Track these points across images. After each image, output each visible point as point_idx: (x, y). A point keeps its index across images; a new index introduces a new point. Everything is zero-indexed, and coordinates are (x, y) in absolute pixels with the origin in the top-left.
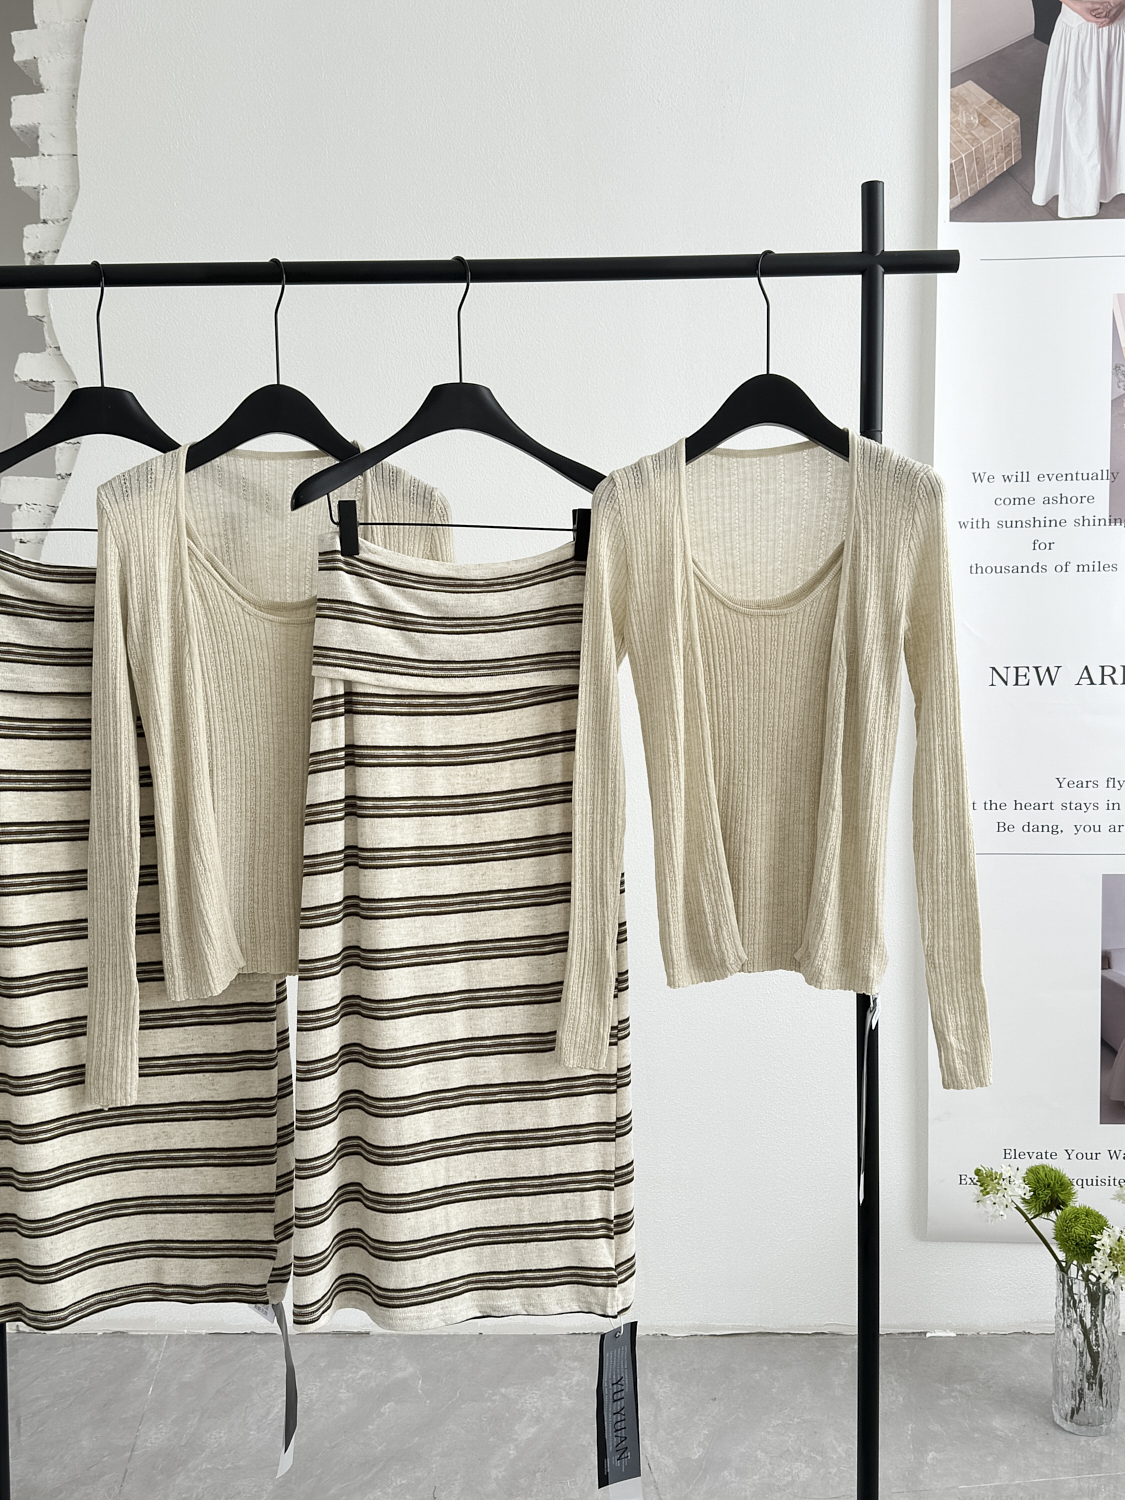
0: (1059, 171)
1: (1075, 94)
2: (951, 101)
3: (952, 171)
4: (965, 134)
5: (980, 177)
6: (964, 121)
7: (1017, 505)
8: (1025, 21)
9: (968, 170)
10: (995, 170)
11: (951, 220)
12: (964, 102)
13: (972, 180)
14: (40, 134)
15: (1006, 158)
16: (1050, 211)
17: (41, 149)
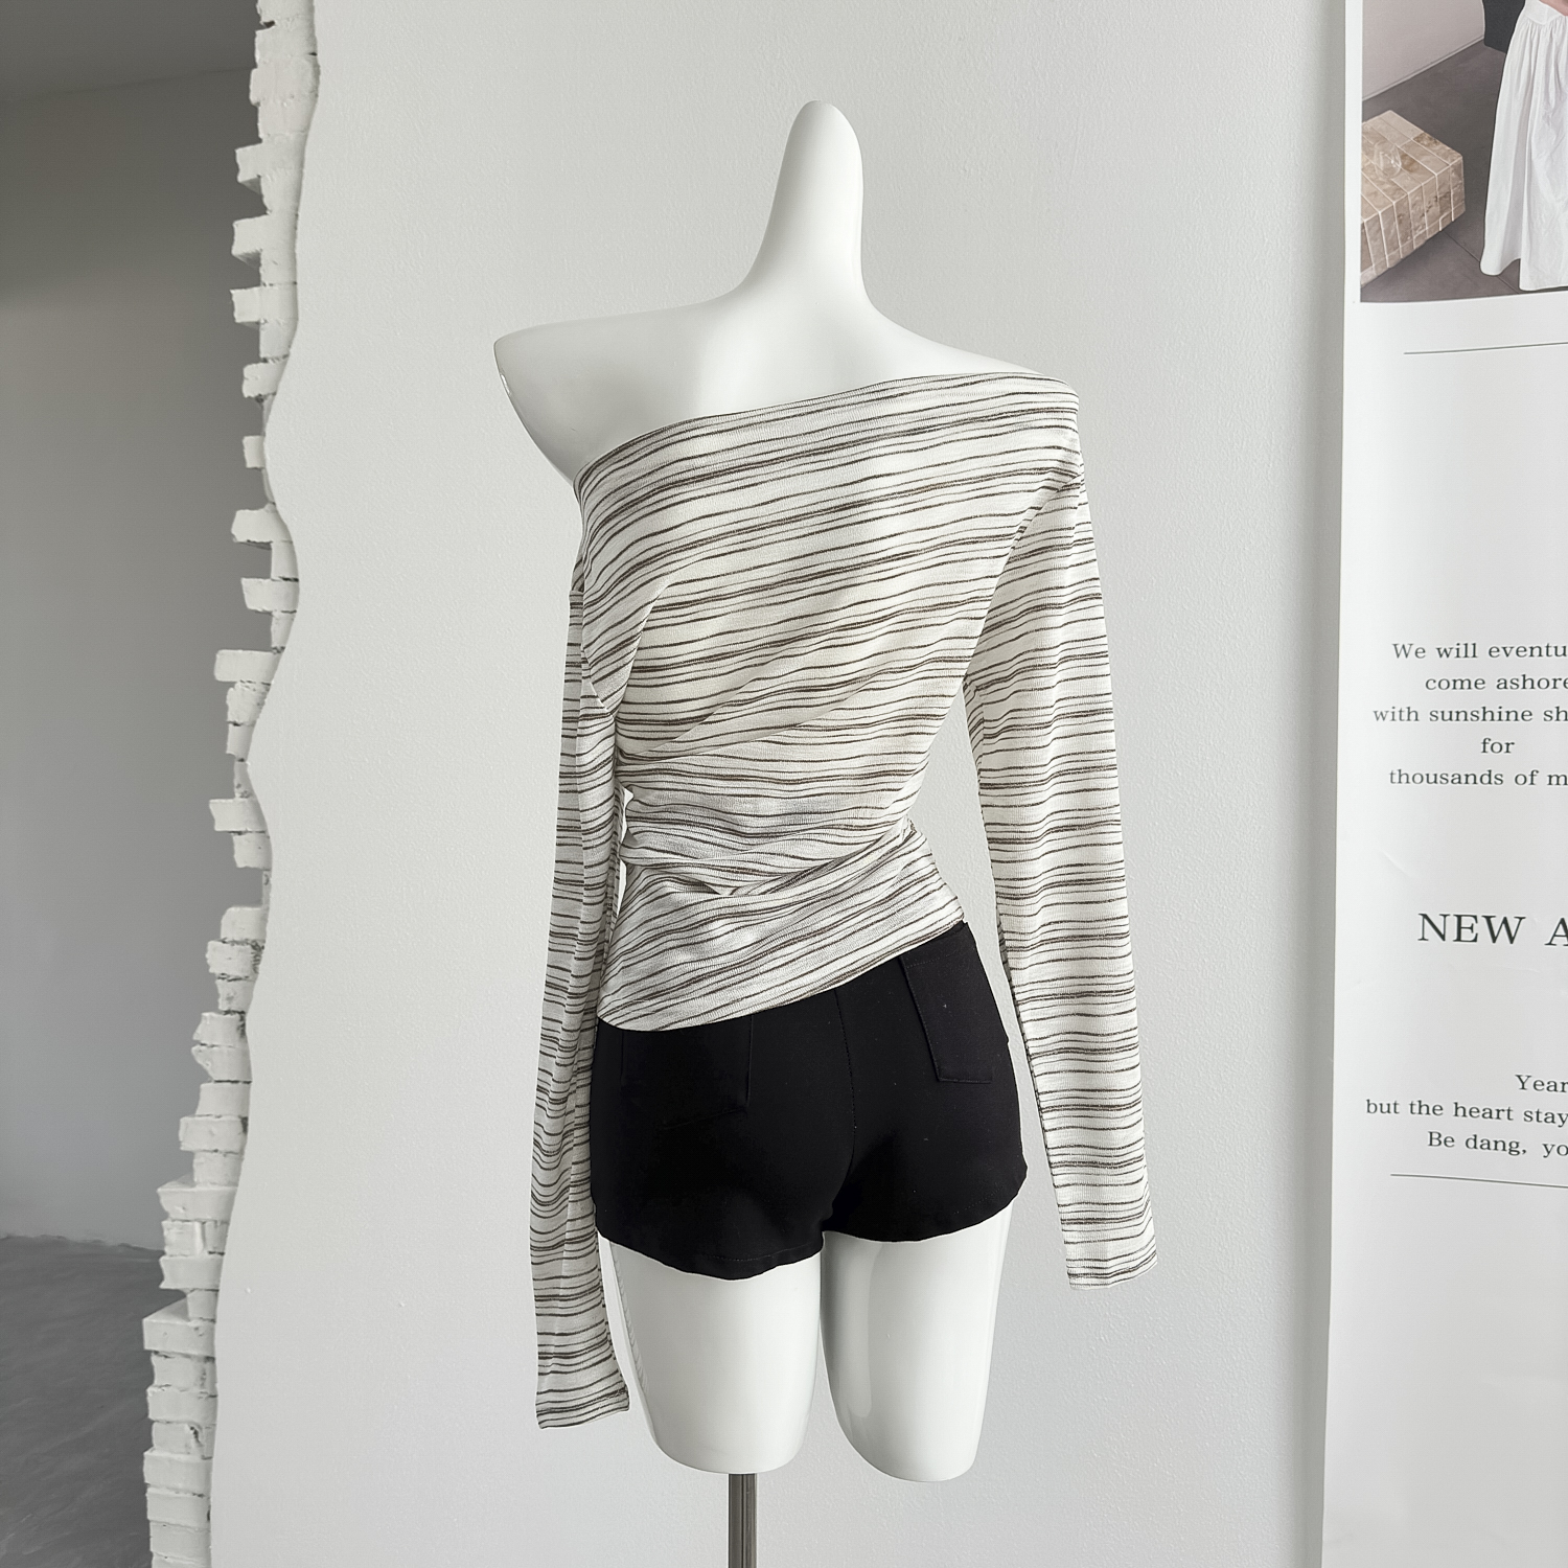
0: (1521, 228)
1: (1546, 117)
2: (1363, 138)
3: (1363, 234)
4: (1382, 183)
5: (1403, 241)
6: (1382, 166)
7: (1458, 691)
8: (1473, 24)
9: (1388, 232)
10: (1425, 229)
11: (1362, 301)
12: (1381, 140)
13: (1393, 246)
14: (262, 262)
15: (1442, 212)
16: (1508, 282)
17: (263, 279)
